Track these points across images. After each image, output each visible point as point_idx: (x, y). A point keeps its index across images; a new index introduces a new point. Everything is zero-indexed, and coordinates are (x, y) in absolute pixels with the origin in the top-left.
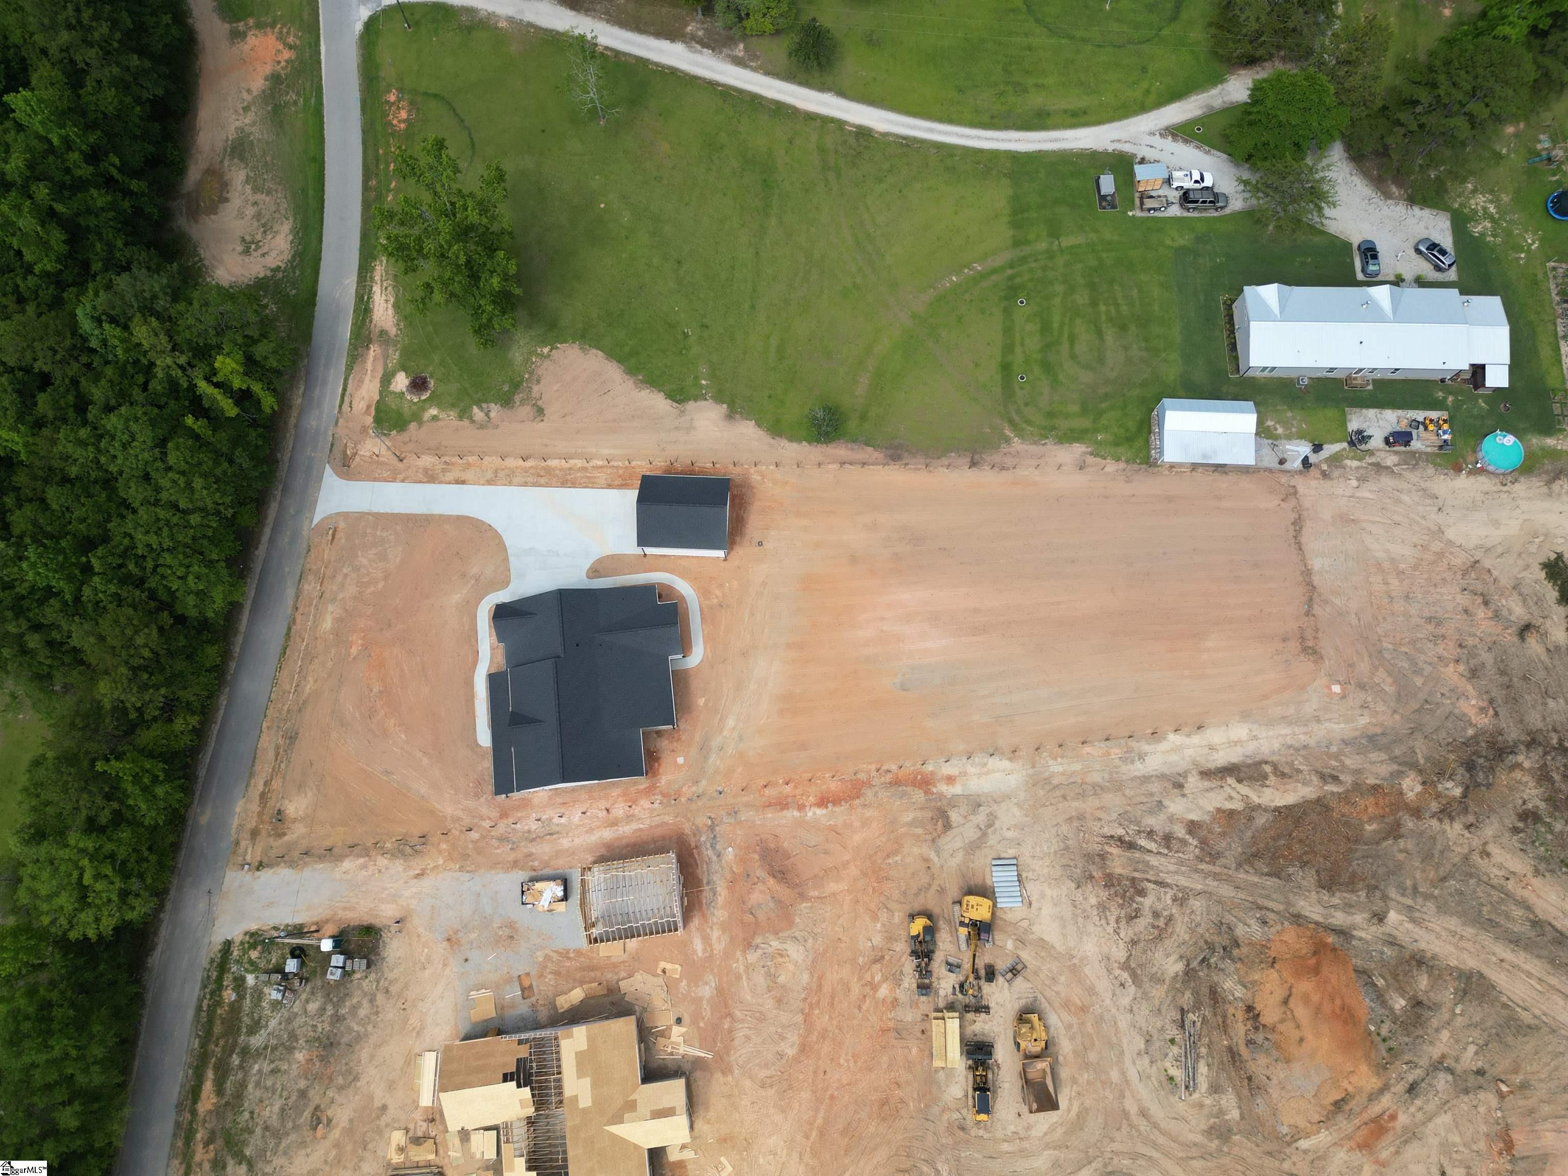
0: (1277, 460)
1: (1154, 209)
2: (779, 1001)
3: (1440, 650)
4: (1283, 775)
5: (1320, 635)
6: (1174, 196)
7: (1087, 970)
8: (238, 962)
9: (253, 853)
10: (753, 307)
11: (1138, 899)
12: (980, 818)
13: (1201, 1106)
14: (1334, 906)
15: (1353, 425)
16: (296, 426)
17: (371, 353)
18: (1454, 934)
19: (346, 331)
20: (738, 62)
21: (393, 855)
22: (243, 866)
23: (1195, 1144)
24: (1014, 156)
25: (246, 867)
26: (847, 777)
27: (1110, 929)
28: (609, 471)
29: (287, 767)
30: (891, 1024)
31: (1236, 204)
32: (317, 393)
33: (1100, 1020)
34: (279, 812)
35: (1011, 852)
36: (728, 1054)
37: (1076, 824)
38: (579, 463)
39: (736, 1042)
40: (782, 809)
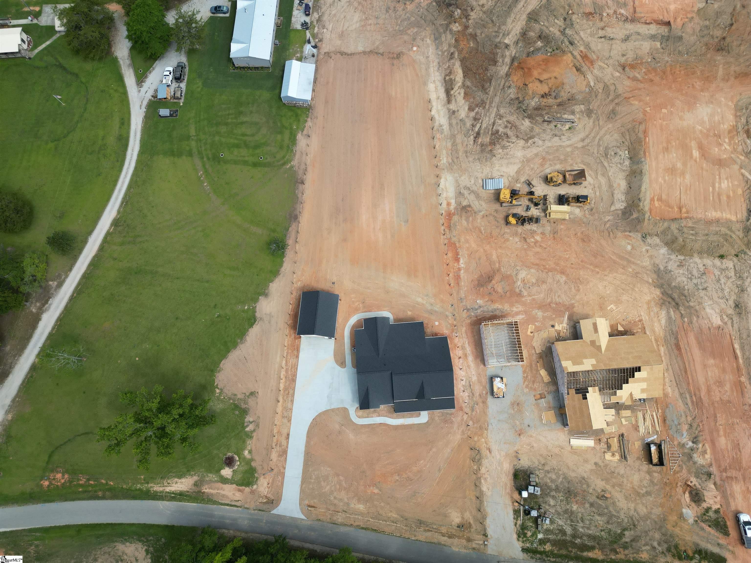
0: (312, 58)
1: (181, 93)
2: (543, 282)
3: (400, 9)
4: (450, 73)
5: (392, 51)
6: (175, 85)
7: (529, 156)
8: (532, 544)
9: (478, 540)
10: (207, 282)
11: (500, 133)
12: (466, 192)
13: (579, 118)
14: (503, 61)
15: (299, 27)
16: (246, 532)
17: (206, 491)
18: (513, 21)
19: (191, 506)
20: (60, 285)
21: (480, 465)
22: (485, 545)
23: (594, 122)
24: (141, 153)
25: (486, 543)
26: (446, 248)
27: (512, 145)
28: (289, 357)
29: (435, 525)
30: (552, 236)
31: (183, 59)
32: (228, 521)
33: (547, 153)
34: (458, 527)
35: (480, 181)
36: (566, 305)
37: (469, 154)
38: (283, 373)
39: (561, 301)
40: (460, 278)
